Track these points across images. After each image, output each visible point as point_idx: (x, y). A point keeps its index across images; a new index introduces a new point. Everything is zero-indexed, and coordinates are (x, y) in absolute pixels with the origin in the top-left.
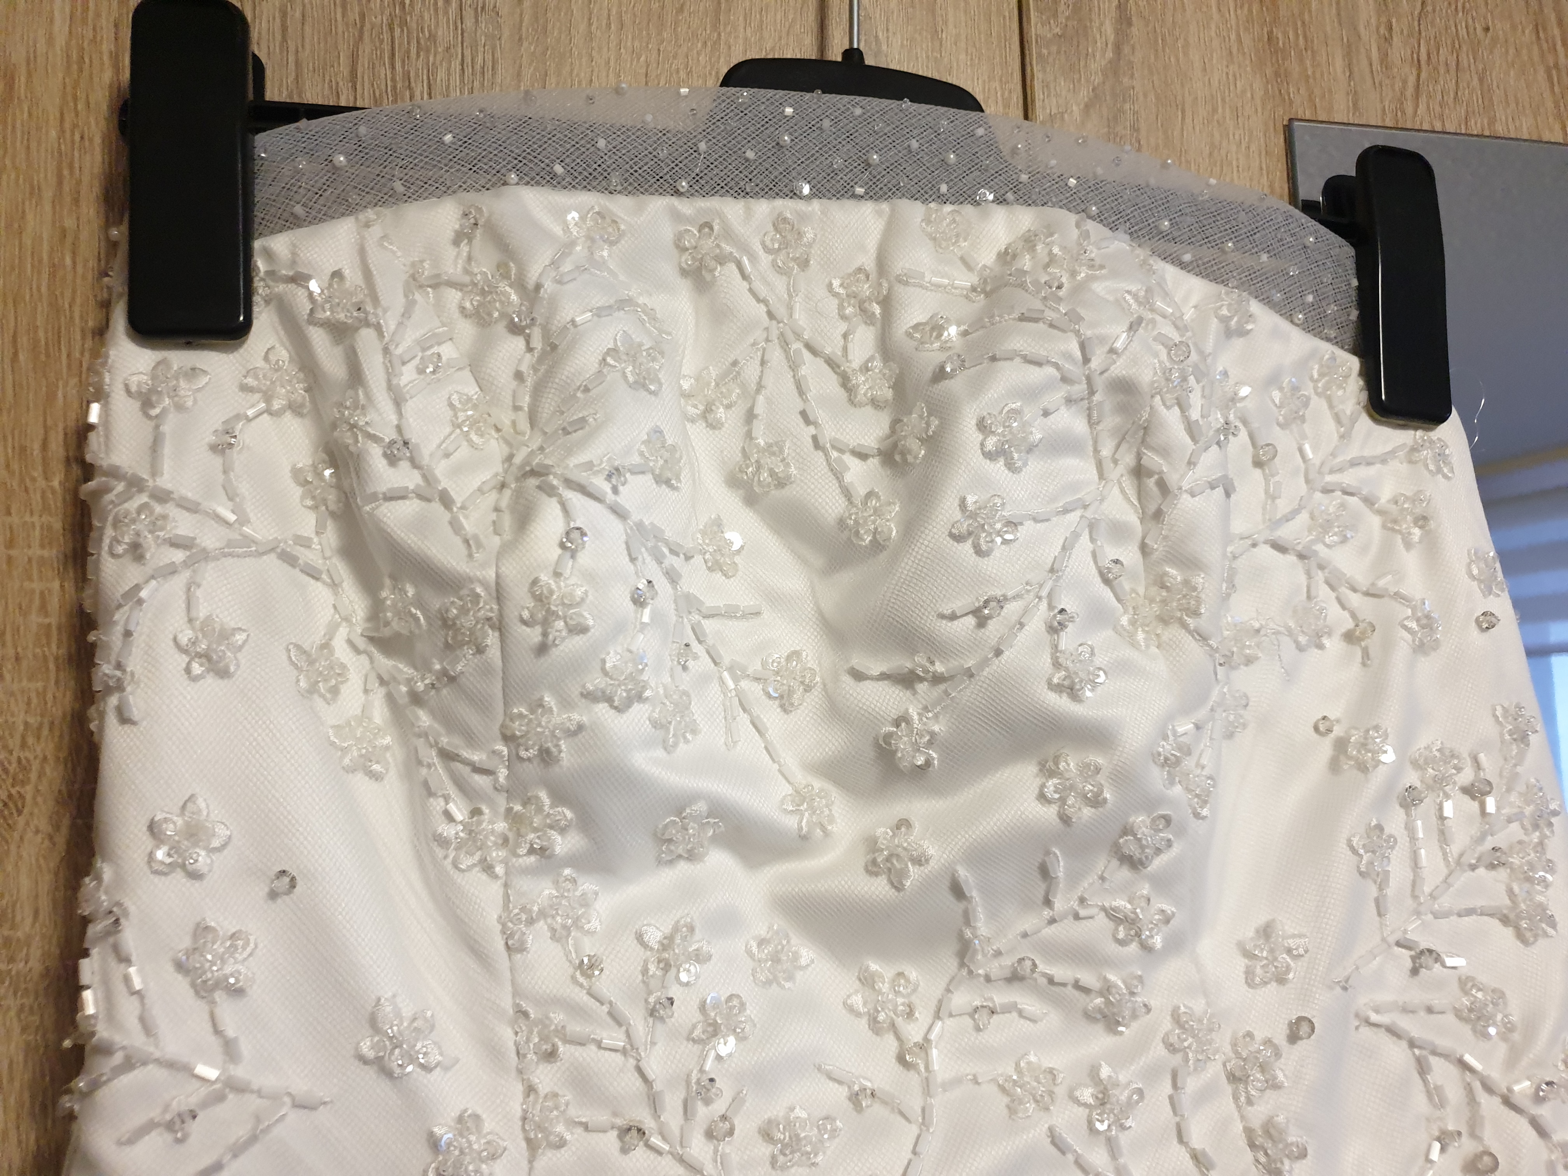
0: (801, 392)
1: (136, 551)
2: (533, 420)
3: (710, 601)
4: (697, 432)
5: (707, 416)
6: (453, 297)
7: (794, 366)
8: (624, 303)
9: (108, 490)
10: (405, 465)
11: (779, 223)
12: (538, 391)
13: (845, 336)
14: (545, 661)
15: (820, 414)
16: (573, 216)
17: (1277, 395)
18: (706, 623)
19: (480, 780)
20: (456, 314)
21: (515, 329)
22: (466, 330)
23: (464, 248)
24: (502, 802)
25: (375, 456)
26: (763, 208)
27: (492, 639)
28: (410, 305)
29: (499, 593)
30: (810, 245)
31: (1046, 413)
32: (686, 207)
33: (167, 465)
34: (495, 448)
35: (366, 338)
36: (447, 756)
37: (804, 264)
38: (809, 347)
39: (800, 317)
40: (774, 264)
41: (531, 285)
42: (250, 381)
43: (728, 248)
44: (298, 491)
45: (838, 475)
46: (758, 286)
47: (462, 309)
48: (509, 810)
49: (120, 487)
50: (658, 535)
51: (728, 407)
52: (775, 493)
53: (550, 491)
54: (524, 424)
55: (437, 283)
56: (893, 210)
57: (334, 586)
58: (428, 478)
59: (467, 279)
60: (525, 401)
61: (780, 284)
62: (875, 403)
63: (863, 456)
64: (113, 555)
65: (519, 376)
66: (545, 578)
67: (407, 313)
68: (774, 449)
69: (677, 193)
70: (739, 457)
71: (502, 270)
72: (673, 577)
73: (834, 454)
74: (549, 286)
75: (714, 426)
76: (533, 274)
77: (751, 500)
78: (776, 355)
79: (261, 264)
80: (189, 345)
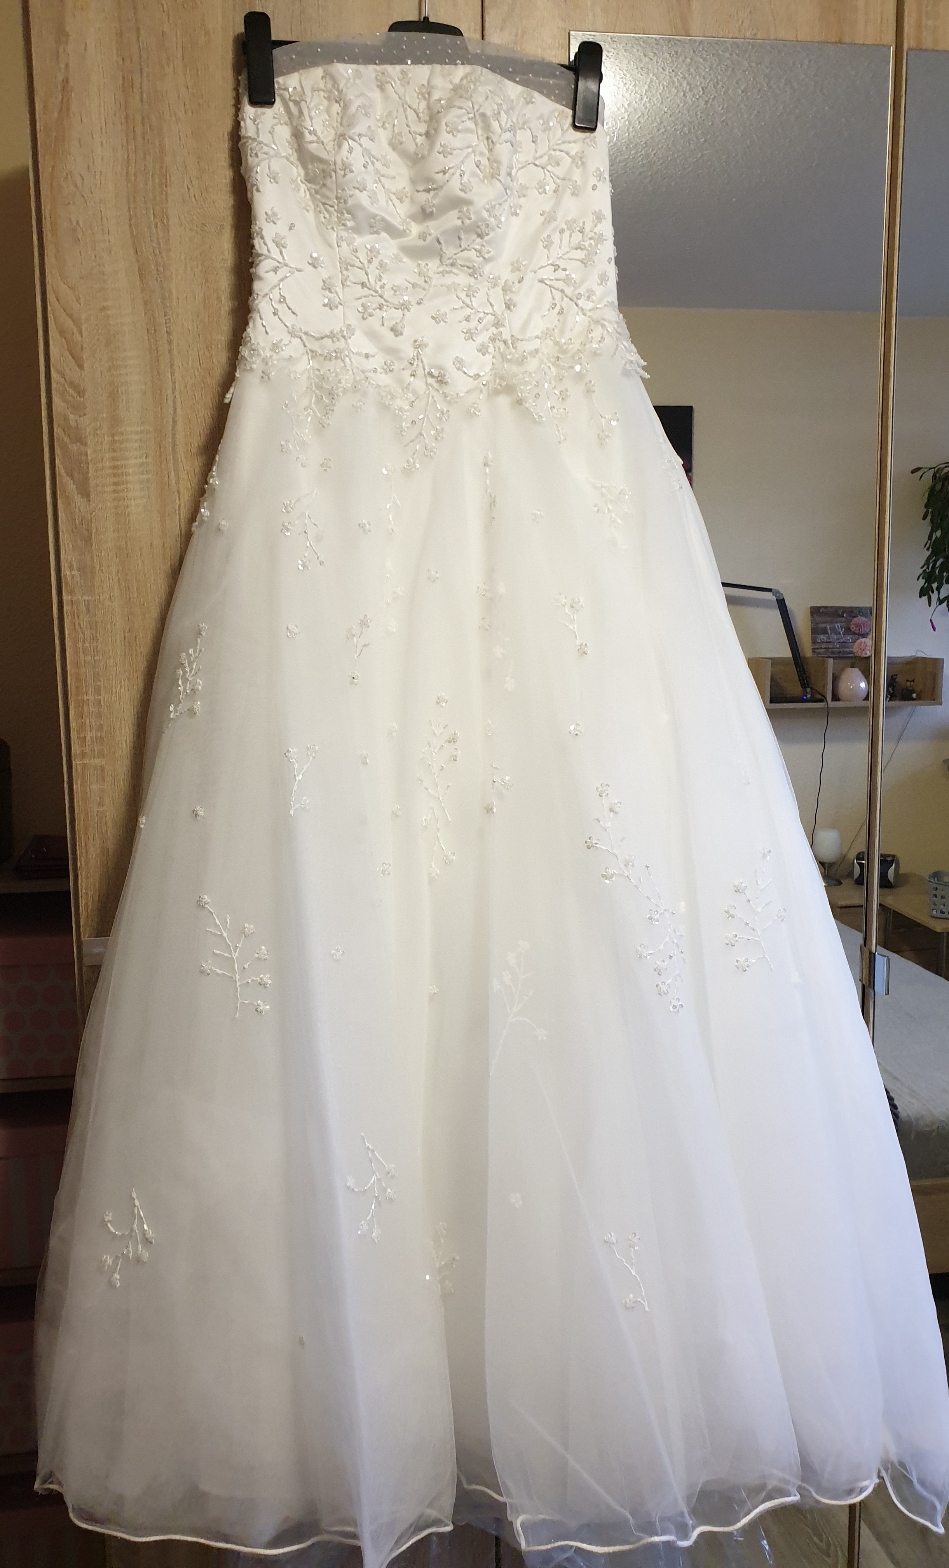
0: (407, 119)
1: (256, 155)
2: (341, 124)
3: (382, 172)
4: (381, 130)
5: (383, 126)
6: (322, 93)
7: (405, 111)
8: (362, 94)
9: (247, 142)
10: (313, 135)
11: (403, 72)
12: (342, 118)
13: (418, 103)
14: (345, 179)
15: (411, 125)
16: (350, 71)
17: (541, 122)
18: (382, 178)
19: (331, 209)
20: (323, 98)
21: (337, 102)
22: (325, 102)
23: (324, 80)
24: (336, 213)
25: (306, 133)
26: (398, 68)
27: (333, 174)
28: (312, 95)
29: (335, 164)
30: (410, 78)
31: (463, 122)
32: (378, 68)
33: (261, 135)
34: (333, 132)
35: (303, 103)
36: (324, 204)
37: (408, 83)
38: (410, 107)
39: (407, 99)
40: (401, 83)
41: (340, 89)
42: (276, 116)
43: (389, 79)
44: (287, 144)
45: (414, 140)
46: (397, 90)
47: (324, 97)
48: (337, 216)
49: (250, 141)
50: (370, 153)
51: (389, 123)
52: (400, 147)
53: (346, 139)
54: (339, 125)
55: (319, 90)
56: (432, 68)
57: (297, 168)
58: (319, 138)
59: (324, 88)
60: (339, 120)
61: (402, 89)
62: (425, 122)
63: (420, 135)
64: (251, 156)
65: (338, 114)
66: (345, 159)
67: (312, 97)
68: (400, 134)
69: (376, 64)
70: (391, 136)
71: (333, 86)
72: (373, 163)
73: (414, 135)
74: (344, 90)
75: (385, 129)
76: (341, 86)
77: (394, 149)
78: (401, 109)
79: (276, 86)
80: (262, 107)
